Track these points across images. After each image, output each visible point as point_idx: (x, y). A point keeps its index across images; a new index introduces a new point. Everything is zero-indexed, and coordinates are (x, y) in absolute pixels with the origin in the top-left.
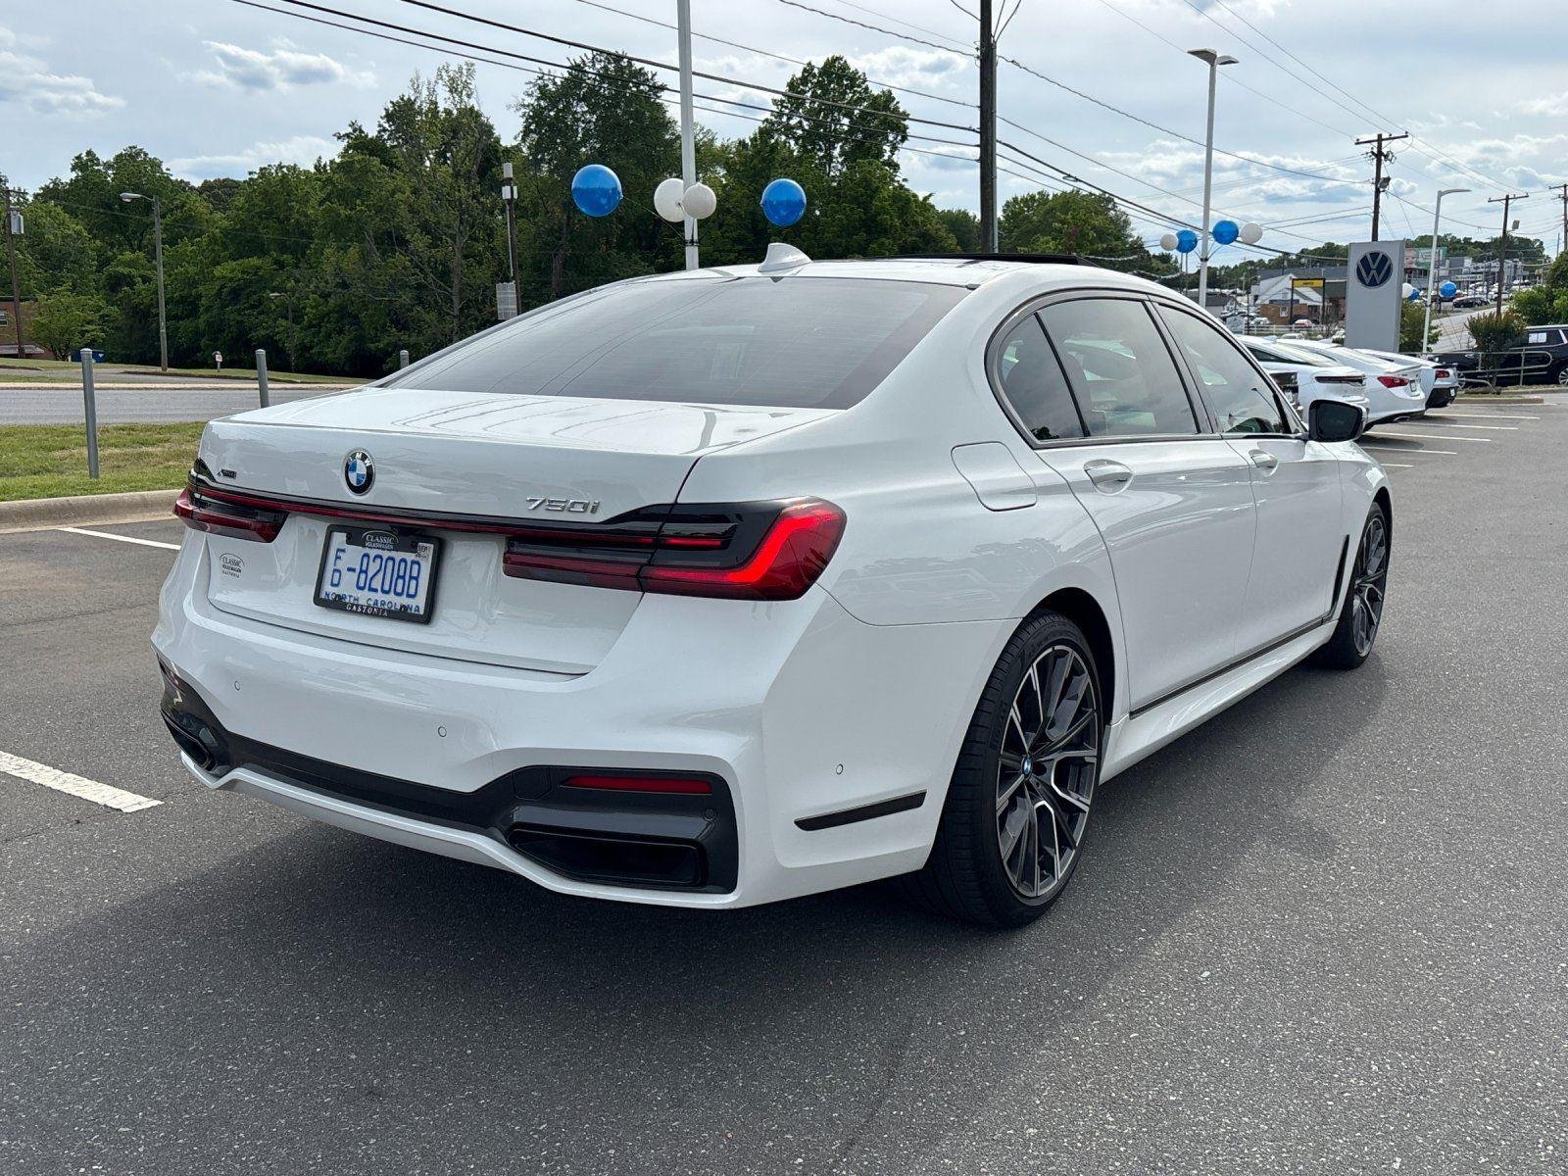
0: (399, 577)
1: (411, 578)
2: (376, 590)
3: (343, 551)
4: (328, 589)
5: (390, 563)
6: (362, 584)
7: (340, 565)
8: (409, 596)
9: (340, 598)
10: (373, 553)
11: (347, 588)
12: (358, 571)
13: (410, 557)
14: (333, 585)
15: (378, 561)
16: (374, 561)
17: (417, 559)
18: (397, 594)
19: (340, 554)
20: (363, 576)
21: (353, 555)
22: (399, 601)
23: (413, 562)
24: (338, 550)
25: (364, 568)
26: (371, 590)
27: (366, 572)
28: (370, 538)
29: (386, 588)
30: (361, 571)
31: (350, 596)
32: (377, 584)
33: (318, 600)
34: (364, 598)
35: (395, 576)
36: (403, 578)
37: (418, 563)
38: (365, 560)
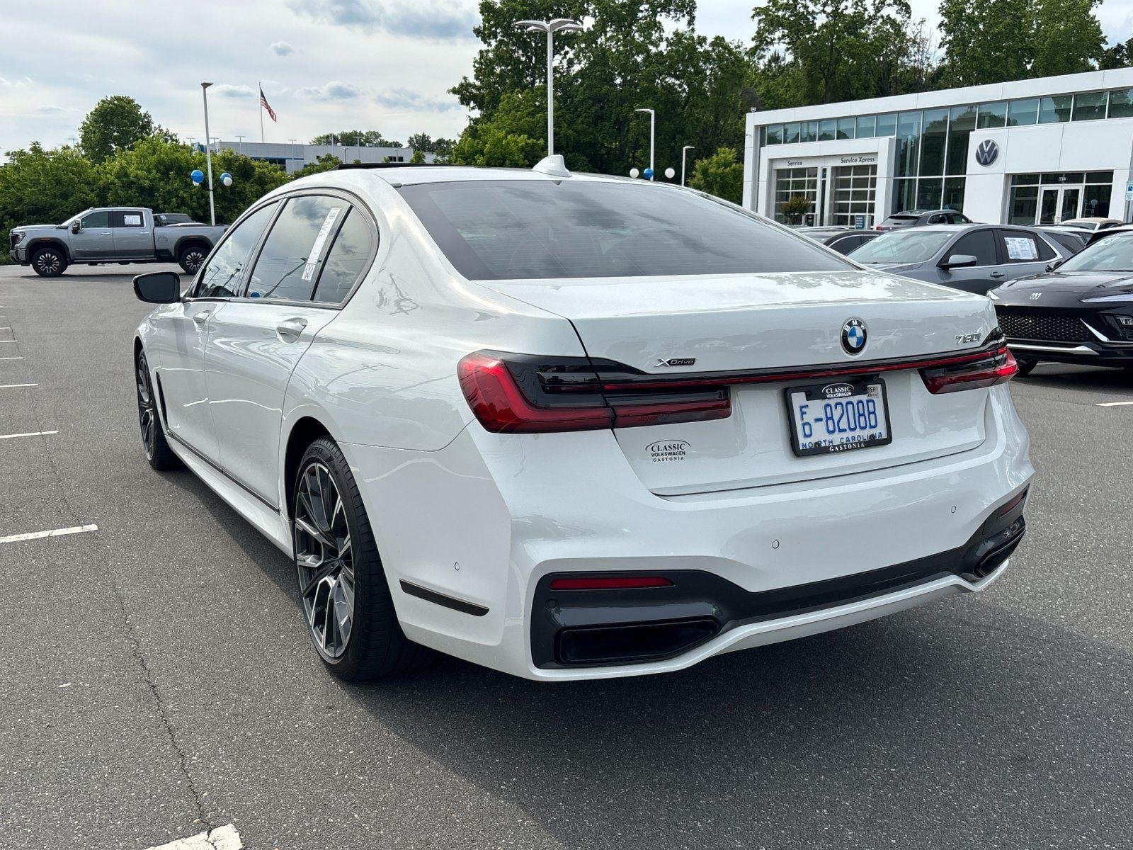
0: (860, 415)
1: (869, 413)
2: (845, 430)
3: (807, 406)
4: (802, 441)
5: (850, 407)
6: (831, 428)
7: (807, 418)
8: (871, 427)
9: (818, 444)
10: (832, 402)
11: (820, 434)
12: (824, 420)
13: (864, 398)
14: (806, 436)
15: (839, 407)
16: (836, 408)
17: (870, 398)
18: (862, 428)
19: (804, 410)
20: (830, 423)
21: (816, 408)
22: (865, 434)
23: (868, 401)
24: (802, 407)
25: (829, 415)
26: (840, 431)
27: (832, 418)
28: (829, 391)
29: (852, 426)
30: (828, 419)
31: (825, 441)
32: (843, 425)
33: (797, 452)
34: (837, 438)
35: (857, 415)
36: (864, 415)
37: (873, 401)
38: (828, 409)
